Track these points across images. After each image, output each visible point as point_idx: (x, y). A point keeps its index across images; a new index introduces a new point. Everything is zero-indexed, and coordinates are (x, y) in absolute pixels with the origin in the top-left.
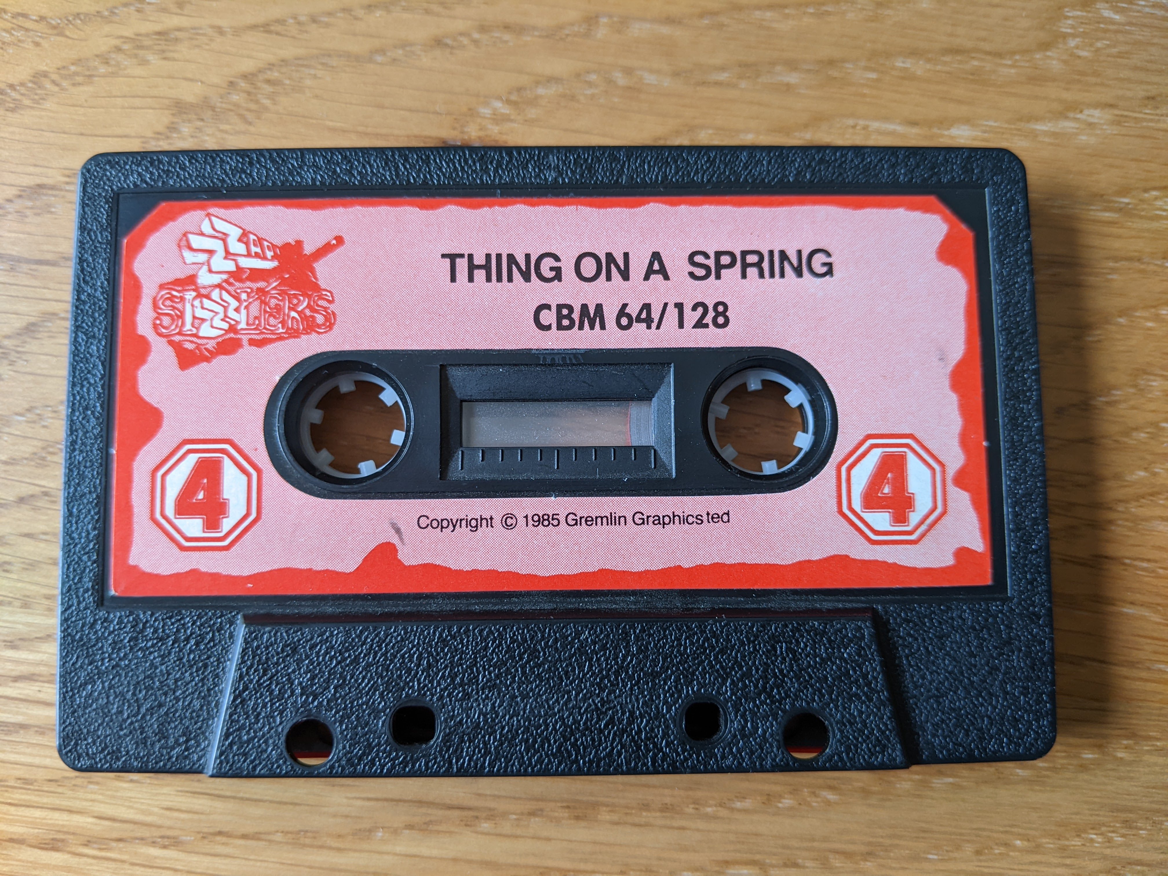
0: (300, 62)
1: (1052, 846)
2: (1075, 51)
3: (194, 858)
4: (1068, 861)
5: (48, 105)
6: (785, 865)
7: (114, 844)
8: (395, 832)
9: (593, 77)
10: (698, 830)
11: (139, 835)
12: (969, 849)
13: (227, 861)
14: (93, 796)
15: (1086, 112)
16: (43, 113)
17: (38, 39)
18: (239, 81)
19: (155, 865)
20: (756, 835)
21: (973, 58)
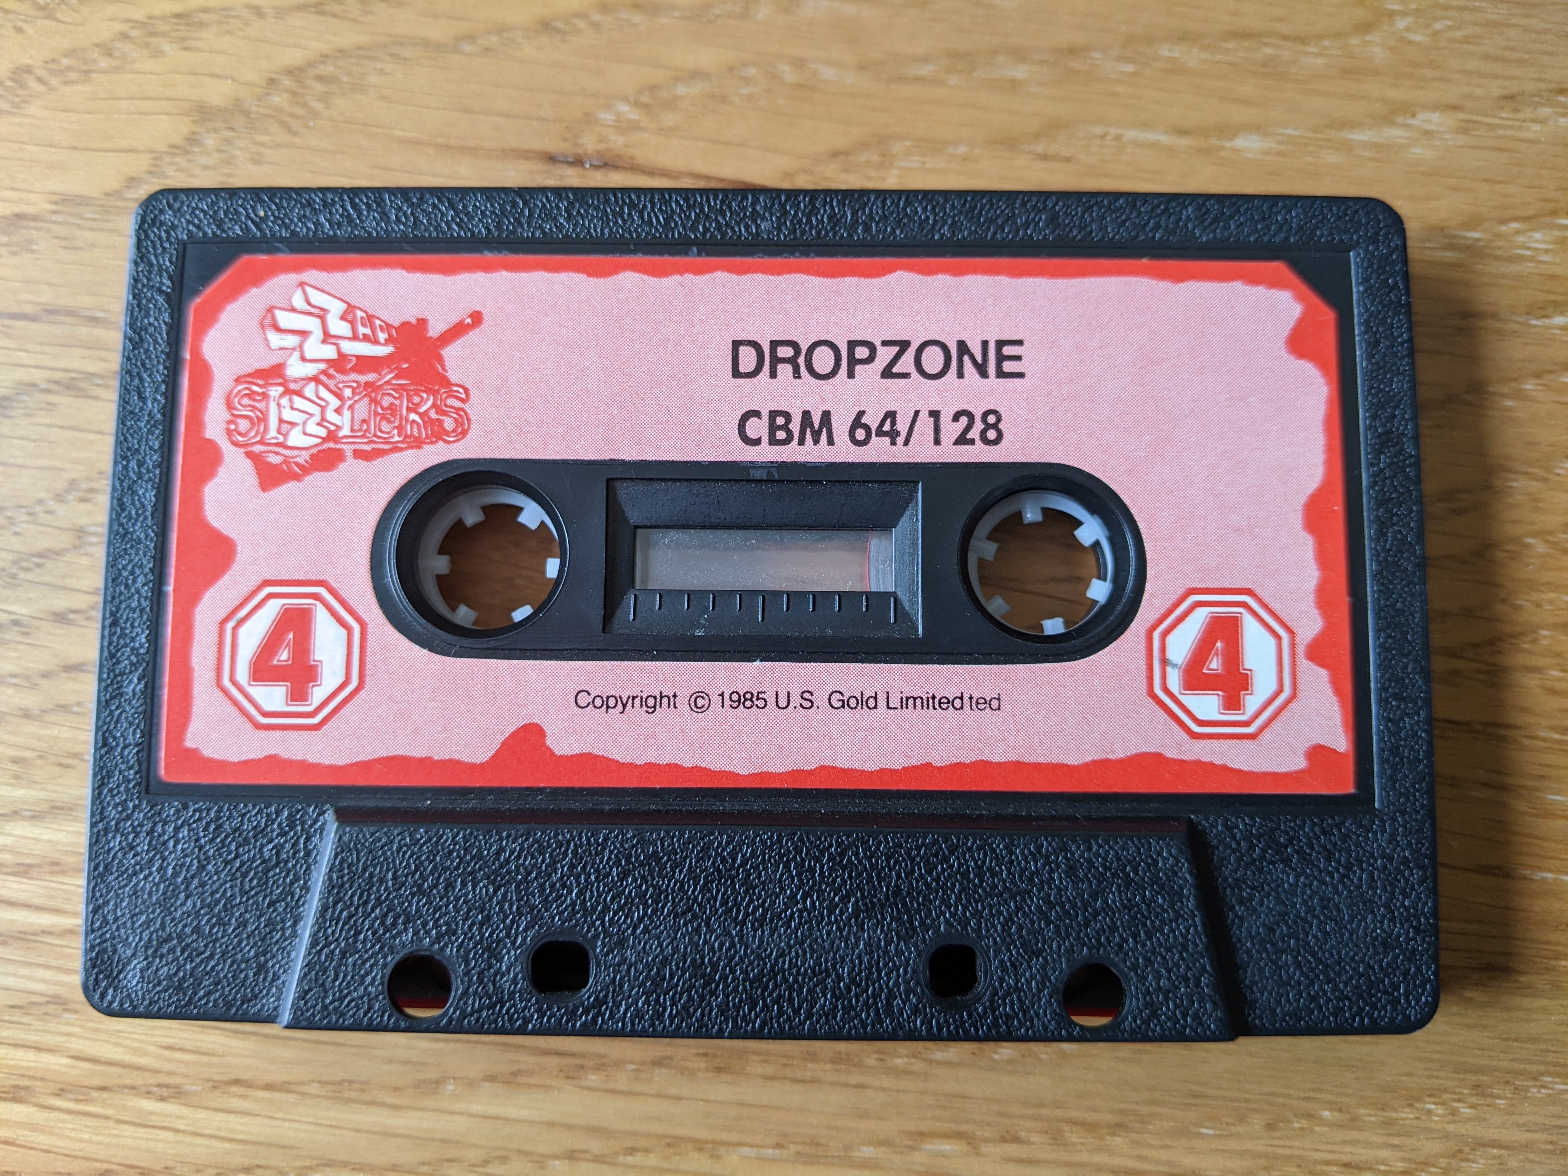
0: (363, 53)
1: (1373, 1119)
2: (1405, 34)
3: (202, 1115)
4: (1396, 1141)
5: (31, 109)
6: (1003, 1140)
7: (95, 1094)
8: (471, 1084)
9: (752, 71)
10: (883, 1089)
11: (128, 1081)
12: (1257, 1122)
13: (245, 1119)
14: (69, 1029)
15: (1421, 116)
16: (24, 120)
17: (20, 24)
18: (282, 77)
19: (150, 1123)
20: (963, 1097)
21: (1265, 44)
